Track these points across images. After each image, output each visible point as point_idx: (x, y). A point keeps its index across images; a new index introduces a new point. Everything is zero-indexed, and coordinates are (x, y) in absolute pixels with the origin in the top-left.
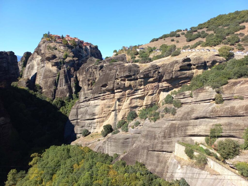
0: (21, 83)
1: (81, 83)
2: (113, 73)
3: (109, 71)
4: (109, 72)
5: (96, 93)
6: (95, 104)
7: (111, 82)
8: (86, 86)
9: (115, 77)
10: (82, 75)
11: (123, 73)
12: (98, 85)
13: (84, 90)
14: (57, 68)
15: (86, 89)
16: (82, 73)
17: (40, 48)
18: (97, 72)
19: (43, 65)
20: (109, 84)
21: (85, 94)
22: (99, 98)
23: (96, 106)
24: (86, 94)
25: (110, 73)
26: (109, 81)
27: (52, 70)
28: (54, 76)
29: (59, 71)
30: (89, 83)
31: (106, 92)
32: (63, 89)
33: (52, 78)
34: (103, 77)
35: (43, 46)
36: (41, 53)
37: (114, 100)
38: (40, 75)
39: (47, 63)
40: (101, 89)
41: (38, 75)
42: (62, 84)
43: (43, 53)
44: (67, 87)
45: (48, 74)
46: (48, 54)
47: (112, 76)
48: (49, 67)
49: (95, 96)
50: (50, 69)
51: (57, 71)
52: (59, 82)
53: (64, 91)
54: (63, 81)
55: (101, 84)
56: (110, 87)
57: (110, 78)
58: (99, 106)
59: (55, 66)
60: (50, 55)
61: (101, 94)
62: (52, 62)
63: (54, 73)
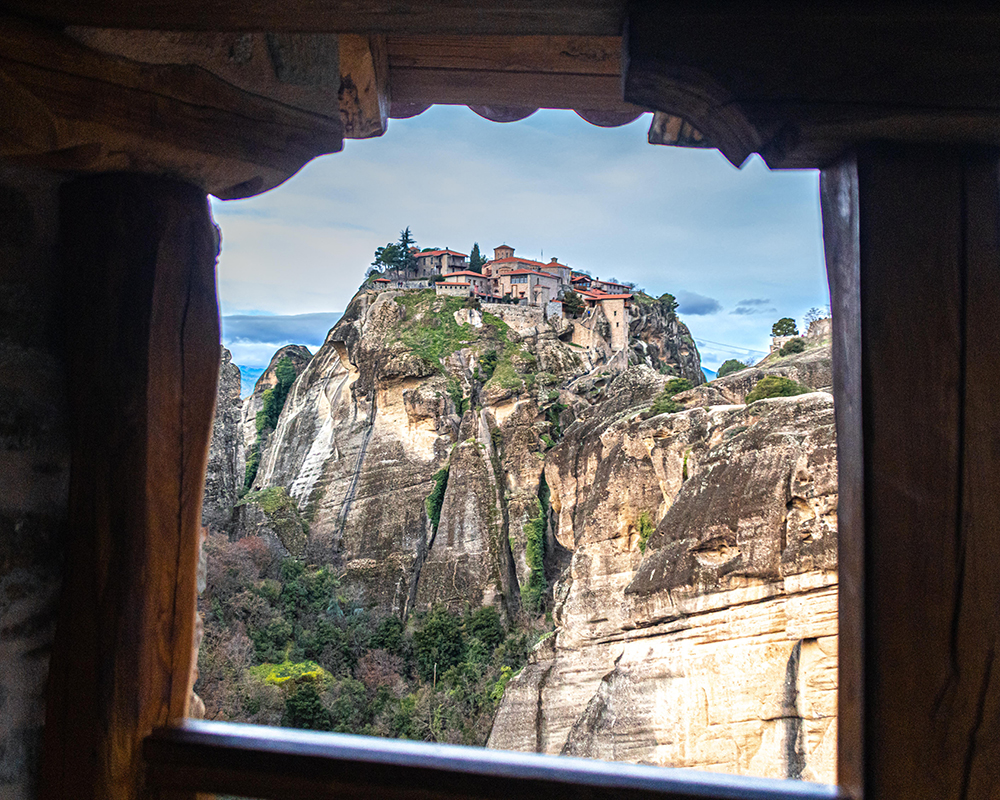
1: (569, 528)
3: (743, 450)
4: (746, 458)
5: (658, 589)
6: (656, 668)
7: (758, 523)
8: (596, 546)
9: (787, 487)
10: (576, 476)
12: (674, 539)
13: (585, 574)
14: (436, 436)
15: (596, 563)
16: (577, 463)
17: (356, 324)
18: (665, 460)
19: (363, 415)
20: (747, 538)
21: (589, 595)
22: (675, 624)
23: (658, 682)
24: (594, 595)
25: (751, 466)
26: (747, 516)
27: (412, 443)
28: (419, 477)
29: (449, 451)
30: (616, 528)
31: (722, 589)
32: (464, 559)
33: (406, 489)
34: (704, 490)
35: (372, 314)
36: (360, 348)
37: (779, 643)
38: (343, 470)
39: (387, 406)
40: (695, 564)
41: (336, 474)
42: (457, 531)
43: (368, 349)
44: (484, 548)
45: (387, 465)
46: (394, 356)
47: (763, 482)
48: (393, 430)
49: (656, 610)
50: (401, 440)
51: (435, 450)
52: (443, 518)
53: (466, 574)
54: (464, 511)
55: (692, 536)
56: (751, 558)
57: (748, 493)
58: (676, 681)
59: (428, 420)
60: (405, 358)
61: (693, 597)
62: (413, 397)
63: (416, 463)
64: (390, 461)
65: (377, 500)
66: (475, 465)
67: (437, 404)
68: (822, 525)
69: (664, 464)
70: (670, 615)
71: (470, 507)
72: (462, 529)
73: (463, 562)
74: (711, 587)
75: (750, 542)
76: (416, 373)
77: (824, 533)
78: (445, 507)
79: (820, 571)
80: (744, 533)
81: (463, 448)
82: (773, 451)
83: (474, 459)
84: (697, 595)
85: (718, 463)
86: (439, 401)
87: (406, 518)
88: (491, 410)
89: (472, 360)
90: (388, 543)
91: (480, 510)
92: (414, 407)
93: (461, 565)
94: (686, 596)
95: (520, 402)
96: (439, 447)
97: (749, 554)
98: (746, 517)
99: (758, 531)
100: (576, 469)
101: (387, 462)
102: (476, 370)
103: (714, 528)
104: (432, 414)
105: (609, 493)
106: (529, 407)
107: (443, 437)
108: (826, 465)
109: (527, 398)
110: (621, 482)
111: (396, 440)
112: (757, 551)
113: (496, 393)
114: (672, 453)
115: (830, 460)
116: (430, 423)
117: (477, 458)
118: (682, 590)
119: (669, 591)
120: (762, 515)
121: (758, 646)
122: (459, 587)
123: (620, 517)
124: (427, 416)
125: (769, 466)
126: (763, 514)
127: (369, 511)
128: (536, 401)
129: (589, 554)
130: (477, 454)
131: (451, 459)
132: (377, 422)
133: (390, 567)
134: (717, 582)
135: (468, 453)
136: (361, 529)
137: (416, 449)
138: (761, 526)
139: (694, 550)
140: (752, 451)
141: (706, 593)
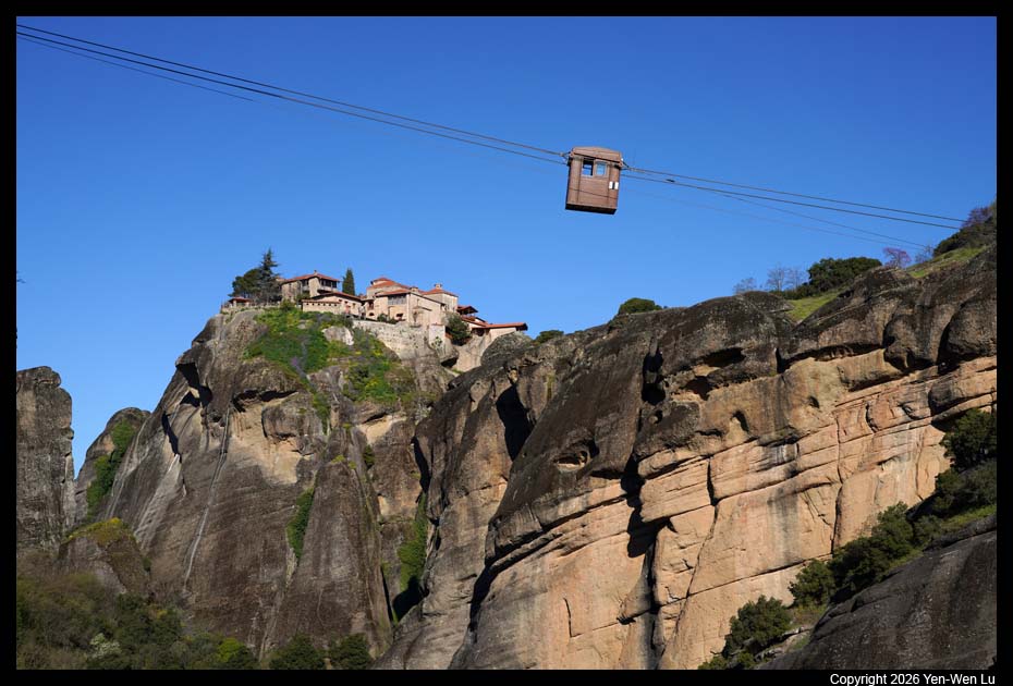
0: (73, 551)
1: (438, 498)
2: (626, 363)
3: (602, 357)
4: (605, 363)
5: (519, 507)
6: (519, 590)
7: (614, 419)
10: (445, 440)
11: (681, 338)
12: (536, 456)
13: (452, 531)
14: (298, 456)
15: (464, 518)
17: (209, 343)
18: (529, 387)
19: (216, 444)
20: (604, 435)
21: (456, 552)
22: (538, 541)
25: (609, 369)
26: (604, 414)
27: (272, 466)
28: (280, 503)
29: (314, 473)
30: (484, 477)
31: (581, 492)
32: (330, 588)
33: (264, 516)
34: (566, 403)
35: (228, 333)
36: (213, 369)
38: (192, 506)
39: (243, 430)
40: (555, 471)
41: (183, 512)
42: (324, 556)
43: (223, 368)
44: (353, 574)
45: (243, 493)
46: (252, 372)
47: (619, 380)
48: (251, 455)
49: (518, 529)
50: (260, 464)
51: (298, 472)
52: (307, 545)
53: (333, 604)
54: (331, 535)
55: (553, 446)
56: (608, 453)
57: (606, 392)
58: (539, 599)
59: (290, 439)
60: (264, 372)
61: (554, 506)
62: (274, 415)
63: (276, 488)
64: (247, 488)
65: (230, 532)
66: (344, 485)
67: (301, 421)
69: (528, 392)
70: (531, 530)
71: (338, 530)
72: (328, 555)
73: (330, 591)
74: (570, 491)
75: (607, 438)
76: (277, 388)
77: (673, 410)
78: (309, 532)
79: (670, 449)
80: (602, 430)
81: (331, 467)
83: (343, 479)
84: (557, 503)
85: (579, 375)
86: (304, 417)
87: (265, 547)
88: (362, 428)
89: (341, 376)
90: (243, 577)
91: (349, 533)
92: (274, 426)
93: (326, 595)
94: (547, 506)
95: (395, 421)
96: (302, 468)
97: (605, 449)
98: (603, 416)
99: (615, 425)
100: (445, 433)
101: (243, 490)
102: (345, 387)
103: (574, 432)
104: (295, 432)
105: (476, 442)
106: (405, 426)
107: (307, 458)
109: (402, 416)
110: (489, 427)
111: (255, 463)
112: (613, 445)
113: (368, 409)
114: (537, 379)
115: (677, 339)
116: (293, 442)
117: (345, 477)
118: (542, 499)
119: (530, 505)
120: (618, 411)
122: (324, 618)
123: (488, 466)
124: (289, 435)
125: (625, 365)
126: (619, 409)
127: (221, 545)
128: (414, 420)
129: (457, 509)
130: (346, 473)
131: (316, 481)
132: (230, 448)
133: (244, 601)
134: (576, 484)
135: (335, 473)
136: (212, 565)
137: (276, 473)
138: (618, 420)
139: (555, 461)
140: (610, 356)
141: (566, 498)
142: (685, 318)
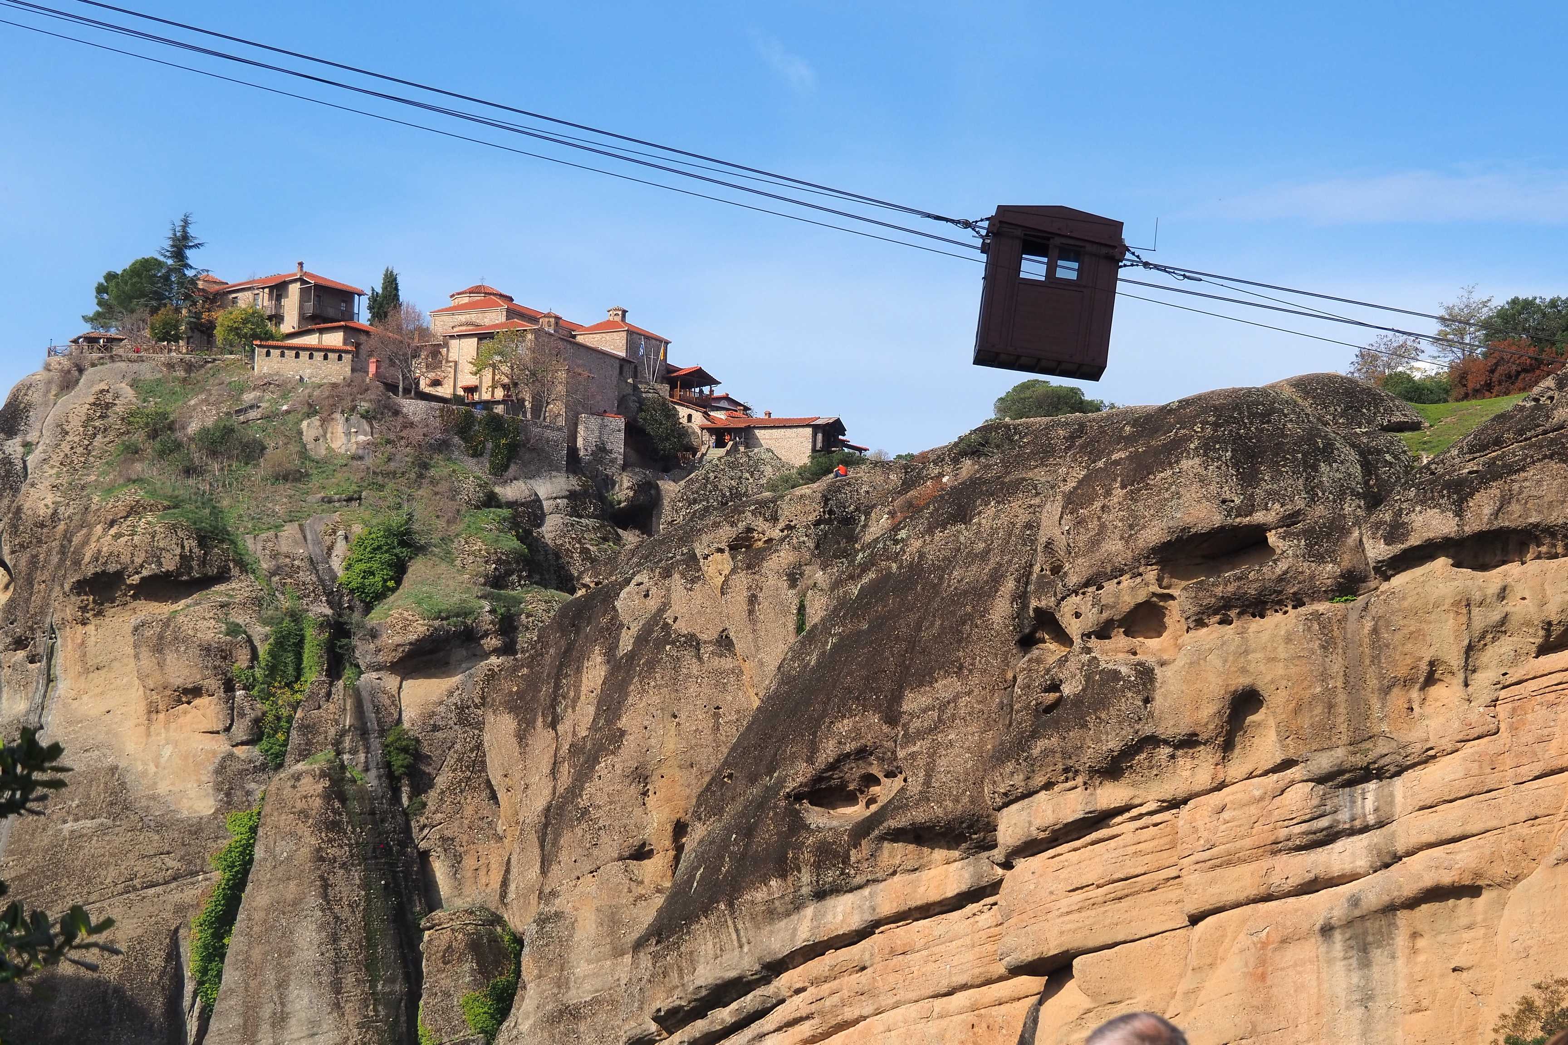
1: (533, 873)
2: (987, 551)
3: (930, 530)
4: (936, 547)
7: (947, 695)
8: (587, 885)
9: (1021, 597)
10: (553, 725)
11: (1118, 493)
12: (753, 779)
14: (221, 745)
15: (587, 931)
16: (557, 687)
18: (753, 600)
20: (921, 734)
22: (749, 1001)
24: (575, 1016)
26: (925, 678)
27: (152, 769)
28: (168, 865)
29: (259, 789)
30: (640, 827)
31: (858, 880)
34: (834, 645)
37: (995, 1011)
39: (87, 671)
40: (797, 825)
42: (268, 1011)
45: (75, 836)
46: (113, 525)
47: (965, 593)
48: (101, 737)
49: (701, 970)
50: (122, 765)
51: (219, 789)
52: (230, 977)
54: (290, 953)
55: (794, 757)
56: (927, 783)
57: (932, 624)
60: (142, 526)
61: (788, 914)
63: (160, 827)
64: (88, 823)
66: (330, 825)
67: (228, 656)
68: (1085, 658)
69: (751, 612)
70: (732, 974)
71: (307, 941)
72: (283, 1004)
74: (830, 876)
75: (926, 743)
76: (174, 568)
77: (1088, 678)
78: (236, 943)
79: (1080, 780)
80: (916, 724)
81: (298, 777)
82: (996, 516)
83: (327, 808)
84: (797, 906)
85: (872, 575)
86: (236, 647)
88: (387, 683)
91: (335, 949)
92: (161, 665)
94: (771, 914)
96: (228, 777)
97: (922, 774)
98: (921, 684)
99: (949, 712)
100: (553, 705)
101: (77, 826)
102: (349, 568)
103: (844, 726)
104: (212, 685)
105: (623, 733)
107: (241, 752)
108: (1097, 505)
110: (656, 699)
111: (110, 761)
112: (942, 763)
113: (405, 633)
114: (772, 581)
115: (1108, 493)
117: (336, 805)
118: (760, 895)
119: (731, 905)
120: (959, 672)
121: (944, 1023)
123: (651, 800)
124: (196, 692)
125: (984, 555)
126: (961, 668)
129: (568, 909)
130: (336, 794)
131: (262, 808)
132: (53, 719)
134: (846, 860)
135: (309, 792)
137: (162, 788)
138: (955, 699)
139: (798, 797)
140: (951, 530)
141: (820, 895)
142: (1130, 440)
